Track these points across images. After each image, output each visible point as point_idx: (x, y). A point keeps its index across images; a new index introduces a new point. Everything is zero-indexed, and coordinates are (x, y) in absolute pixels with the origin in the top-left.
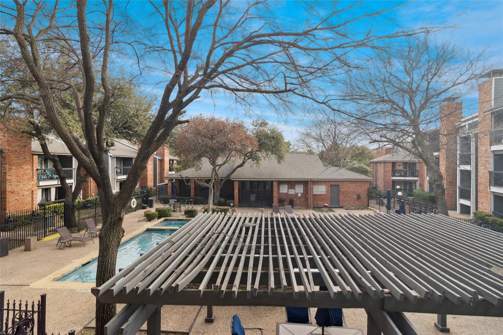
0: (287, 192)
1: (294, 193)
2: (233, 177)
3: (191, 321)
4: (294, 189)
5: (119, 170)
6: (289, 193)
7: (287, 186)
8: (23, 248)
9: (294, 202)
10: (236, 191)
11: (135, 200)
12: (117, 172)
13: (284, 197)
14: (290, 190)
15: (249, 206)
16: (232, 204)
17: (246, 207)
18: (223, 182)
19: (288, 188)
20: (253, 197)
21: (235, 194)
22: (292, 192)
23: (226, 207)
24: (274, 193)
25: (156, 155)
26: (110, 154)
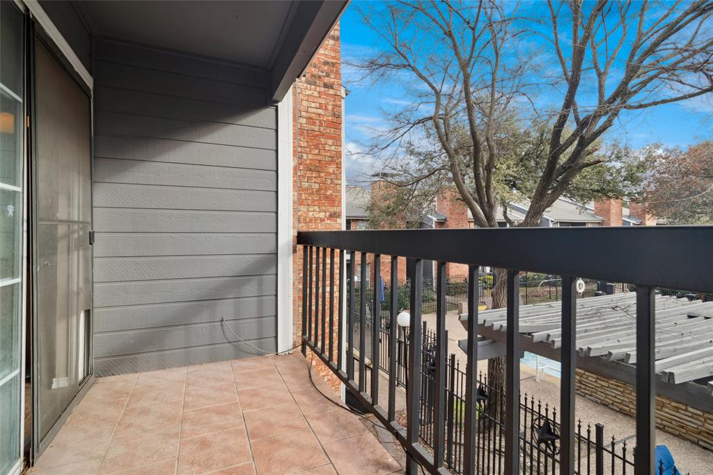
11: (583, 282)
25: (629, 217)
26: (550, 219)
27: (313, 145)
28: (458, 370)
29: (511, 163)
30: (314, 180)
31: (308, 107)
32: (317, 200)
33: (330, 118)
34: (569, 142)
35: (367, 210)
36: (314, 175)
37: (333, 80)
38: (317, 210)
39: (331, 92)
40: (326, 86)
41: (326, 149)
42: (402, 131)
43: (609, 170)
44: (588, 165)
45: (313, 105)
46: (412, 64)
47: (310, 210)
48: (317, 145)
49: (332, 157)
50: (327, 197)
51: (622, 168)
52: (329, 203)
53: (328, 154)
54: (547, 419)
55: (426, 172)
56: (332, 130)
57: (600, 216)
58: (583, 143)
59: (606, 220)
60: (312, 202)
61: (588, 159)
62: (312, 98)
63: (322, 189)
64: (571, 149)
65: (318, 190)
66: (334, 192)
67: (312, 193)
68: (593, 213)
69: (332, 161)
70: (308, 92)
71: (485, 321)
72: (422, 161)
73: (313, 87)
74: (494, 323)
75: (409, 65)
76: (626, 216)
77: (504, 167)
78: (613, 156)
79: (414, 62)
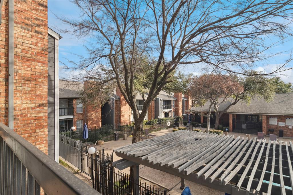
0: (276, 124)
1: (284, 125)
2: (229, 111)
3: (173, 186)
4: (285, 122)
5: (164, 107)
6: (279, 125)
7: (276, 119)
8: (123, 138)
9: (284, 132)
10: (231, 121)
11: (169, 122)
12: (163, 107)
13: (274, 128)
14: (279, 123)
15: (241, 132)
16: (227, 130)
17: (239, 132)
18: (221, 114)
19: (278, 121)
20: (244, 126)
21: (230, 123)
22: (282, 124)
23: (220, 131)
24: (263, 124)
25: (184, 98)
26: (160, 99)
27: (26, 65)
28: (115, 172)
29: (145, 77)
30: (27, 85)
31: (22, 43)
32: (29, 97)
33: (40, 51)
34: (161, 73)
35: (80, 95)
36: (27, 83)
37: (42, 30)
38: (30, 102)
39: (40, 36)
40: (36, 32)
41: (37, 68)
42: (96, 60)
43: (178, 82)
44: (168, 82)
45: (27, 42)
46: (101, 29)
47: (24, 103)
48: (30, 65)
49: (41, 73)
50: (37, 96)
51: (181, 81)
52: (39, 99)
53: (38, 71)
54: (148, 190)
55: (109, 78)
56: (41, 57)
57: (176, 97)
58: (167, 73)
59: (177, 99)
60: (25, 98)
61: (168, 80)
62: (26, 38)
63: (33, 91)
64: (162, 76)
65: (30, 92)
66: (42, 92)
67: (26, 93)
68: (173, 96)
69: (41, 75)
70: (22, 34)
71: (124, 152)
72: (107, 74)
73: (26, 31)
74: (127, 153)
75: (99, 29)
76: (183, 98)
77: (142, 79)
78: (179, 77)
79: (102, 28)
